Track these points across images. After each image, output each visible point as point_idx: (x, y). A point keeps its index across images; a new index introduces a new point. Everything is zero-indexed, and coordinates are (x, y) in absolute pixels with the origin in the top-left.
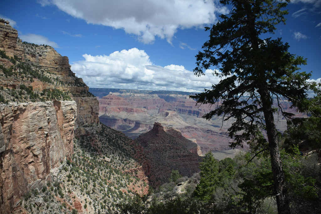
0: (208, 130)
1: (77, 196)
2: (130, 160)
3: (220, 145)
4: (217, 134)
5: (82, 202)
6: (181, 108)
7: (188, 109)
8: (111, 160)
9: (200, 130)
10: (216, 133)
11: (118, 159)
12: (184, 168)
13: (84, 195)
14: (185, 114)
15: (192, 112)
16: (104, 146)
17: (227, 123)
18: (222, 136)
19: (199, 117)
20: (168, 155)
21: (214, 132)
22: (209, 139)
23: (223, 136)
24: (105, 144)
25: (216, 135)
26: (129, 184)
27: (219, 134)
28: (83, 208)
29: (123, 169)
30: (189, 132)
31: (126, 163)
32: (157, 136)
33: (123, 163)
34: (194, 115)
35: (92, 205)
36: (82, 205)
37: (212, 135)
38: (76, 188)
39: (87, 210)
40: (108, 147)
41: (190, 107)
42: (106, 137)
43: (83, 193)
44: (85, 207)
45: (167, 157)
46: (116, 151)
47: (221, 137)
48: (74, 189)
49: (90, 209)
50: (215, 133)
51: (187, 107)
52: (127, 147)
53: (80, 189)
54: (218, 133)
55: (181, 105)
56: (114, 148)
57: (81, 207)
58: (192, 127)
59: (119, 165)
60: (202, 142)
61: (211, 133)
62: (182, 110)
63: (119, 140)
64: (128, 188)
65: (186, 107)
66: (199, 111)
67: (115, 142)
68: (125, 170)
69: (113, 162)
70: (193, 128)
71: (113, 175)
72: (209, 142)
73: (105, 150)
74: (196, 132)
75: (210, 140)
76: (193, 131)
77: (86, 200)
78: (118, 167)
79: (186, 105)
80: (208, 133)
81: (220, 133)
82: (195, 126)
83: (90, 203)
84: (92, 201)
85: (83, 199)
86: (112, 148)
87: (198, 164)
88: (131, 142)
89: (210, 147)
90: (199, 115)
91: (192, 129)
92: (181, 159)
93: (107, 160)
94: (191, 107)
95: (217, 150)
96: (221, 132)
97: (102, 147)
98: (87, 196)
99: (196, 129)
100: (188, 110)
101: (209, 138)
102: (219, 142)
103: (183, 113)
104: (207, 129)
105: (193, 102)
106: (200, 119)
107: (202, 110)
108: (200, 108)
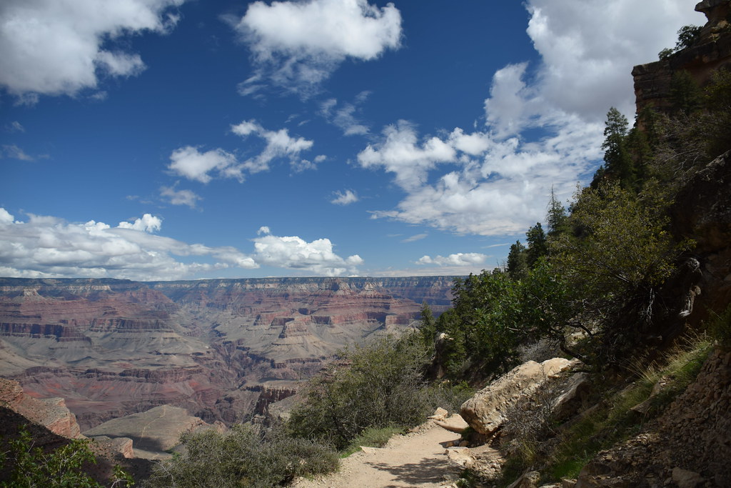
0: (89, 371)
3: (122, 403)
4: (113, 377)
6: (10, 321)
7: (30, 322)
9: (69, 374)
10: (110, 374)
14: (22, 336)
15: (42, 330)
17: (136, 348)
18: (127, 380)
19: (63, 340)
21: (104, 373)
22: (92, 393)
23: (130, 381)
25: (111, 379)
27: (119, 377)
30: (37, 382)
34: (49, 337)
37: (99, 380)
41: (35, 317)
47: (123, 382)
50: (109, 376)
51: (28, 317)
54: (114, 374)
55: (9, 313)
58: (44, 368)
60: (77, 404)
61: (98, 376)
62: (14, 327)
65: (24, 317)
66: (62, 325)
70: (49, 370)
72: (95, 400)
74: (58, 379)
75: (95, 395)
76: (48, 377)
79: (23, 311)
80: (89, 377)
81: (121, 374)
82: (52, 365)
89: (97, 412)
90: (63, 334)
91: (45, 374)
94: (39, 317)
95: (116, 415)
96: (122, 370)
99: (56, 371)
100: (29, 326)
101: (91, 389)
102: (120, 395)
103: (16, 334)
104: (87, 369)
105: (43, 304)
106: (66, 344)
107: (69, 322)
108: (63, 317)
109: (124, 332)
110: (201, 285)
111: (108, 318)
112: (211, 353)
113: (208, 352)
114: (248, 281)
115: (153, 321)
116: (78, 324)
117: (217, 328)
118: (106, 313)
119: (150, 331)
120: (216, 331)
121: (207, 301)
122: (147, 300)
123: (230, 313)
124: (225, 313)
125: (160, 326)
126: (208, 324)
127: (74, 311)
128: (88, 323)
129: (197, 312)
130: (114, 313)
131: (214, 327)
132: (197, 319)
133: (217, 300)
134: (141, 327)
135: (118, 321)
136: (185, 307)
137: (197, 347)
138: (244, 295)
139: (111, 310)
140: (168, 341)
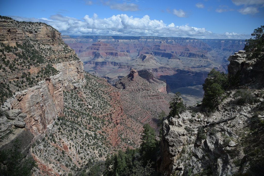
1: (65, 142)
2: (106, 106)
4: (185, 73)
5: (68, 145)
6: (157, 51)
7: (163, 52)
8: (93, 107)
9: (172, 70)
11: (98, 106)
12: (153, 105)
13: (69, 141)
14: (160, 56)
15: (166, 55)
16: (87, 97)
17: (194, 63)
18: (189, 74)
19: (171, 59)
20: (140, 95)
21: (182, 71)
24: (88, 96)
26: (103, 127)
28: (69, 149)
29: (101, 113)
30: (162, 71)
31: (103, 109)
32: (133, 80)
33: (102, 109)
35: (74, 147)
36: (68, 147)
38: (64, 137)
39: (71, 150)
40: (91, 97)
41: (164, 50)
42: (89, 89)
43: (68, 140)
44: (70, 148)
45: (140, 96)
46: (96, 100)
48: (63, 137)
49: (73, 150)
51: (162, 50)
52: (105, 95)
53: (67, 137)
55: (157, 49)
56: (95, 98)
57: (67, 149)
58: (165, 67)
59: (98, 110)
61: (180, 72)
62: (158, 53)
63: (99, 91)
64: (102, 129)
66: (172, 53)
67: (96, 92)
68: (103, 114)
69: (94, 109)
71: (92, 121)
73: (88, 100)
74: (169, 71)
76: (166, 70)
77: (70, 144)
78: (98, 112)
79: (161, 48)
80: (177, 72)
81: (188, 72)
82: (167, 66)
83: (73, 146)
84: (74, 144)
85: (69, 143)
86: (93, 98)
87: (163, 101)
88: (110, 89)
90: (171, 56)
92: (151, 98)
93: (90, 108)
97: (86, 98)
98: (71, 141)
103: (158, 55)
104: (177, 69)
105: (167, 46)
106: (172, 60)
107: (174, 53)
108: (172, 51)
109: (191, 57)
110: (222, 41)
111: (186, 52)
112: (221, 68)
113: (220, 68)
114: (241, 41)
115: (201, 54)
116: (177, 53)
117: (225, 59)
118: (186, 50)
119: (200, 58)
120: (225, 60)
121: (223, 48)
122: (201, 46)
123: (232, 53)
124: (229, 53)
125: (204, 56)
126: (222, 57)
127: (176, 49)
128: (180, 53)
129: (219, 52)
130: (188, 50)
131: (225, 58)
132: (218, 54)
133: (227, 47)
134: (197, 56)
135: (189, 53)
136: (215, 49)
137: (216, 65)
138: (239, 46)
139: (187, 50)
140: (206, 62)
